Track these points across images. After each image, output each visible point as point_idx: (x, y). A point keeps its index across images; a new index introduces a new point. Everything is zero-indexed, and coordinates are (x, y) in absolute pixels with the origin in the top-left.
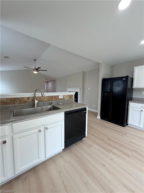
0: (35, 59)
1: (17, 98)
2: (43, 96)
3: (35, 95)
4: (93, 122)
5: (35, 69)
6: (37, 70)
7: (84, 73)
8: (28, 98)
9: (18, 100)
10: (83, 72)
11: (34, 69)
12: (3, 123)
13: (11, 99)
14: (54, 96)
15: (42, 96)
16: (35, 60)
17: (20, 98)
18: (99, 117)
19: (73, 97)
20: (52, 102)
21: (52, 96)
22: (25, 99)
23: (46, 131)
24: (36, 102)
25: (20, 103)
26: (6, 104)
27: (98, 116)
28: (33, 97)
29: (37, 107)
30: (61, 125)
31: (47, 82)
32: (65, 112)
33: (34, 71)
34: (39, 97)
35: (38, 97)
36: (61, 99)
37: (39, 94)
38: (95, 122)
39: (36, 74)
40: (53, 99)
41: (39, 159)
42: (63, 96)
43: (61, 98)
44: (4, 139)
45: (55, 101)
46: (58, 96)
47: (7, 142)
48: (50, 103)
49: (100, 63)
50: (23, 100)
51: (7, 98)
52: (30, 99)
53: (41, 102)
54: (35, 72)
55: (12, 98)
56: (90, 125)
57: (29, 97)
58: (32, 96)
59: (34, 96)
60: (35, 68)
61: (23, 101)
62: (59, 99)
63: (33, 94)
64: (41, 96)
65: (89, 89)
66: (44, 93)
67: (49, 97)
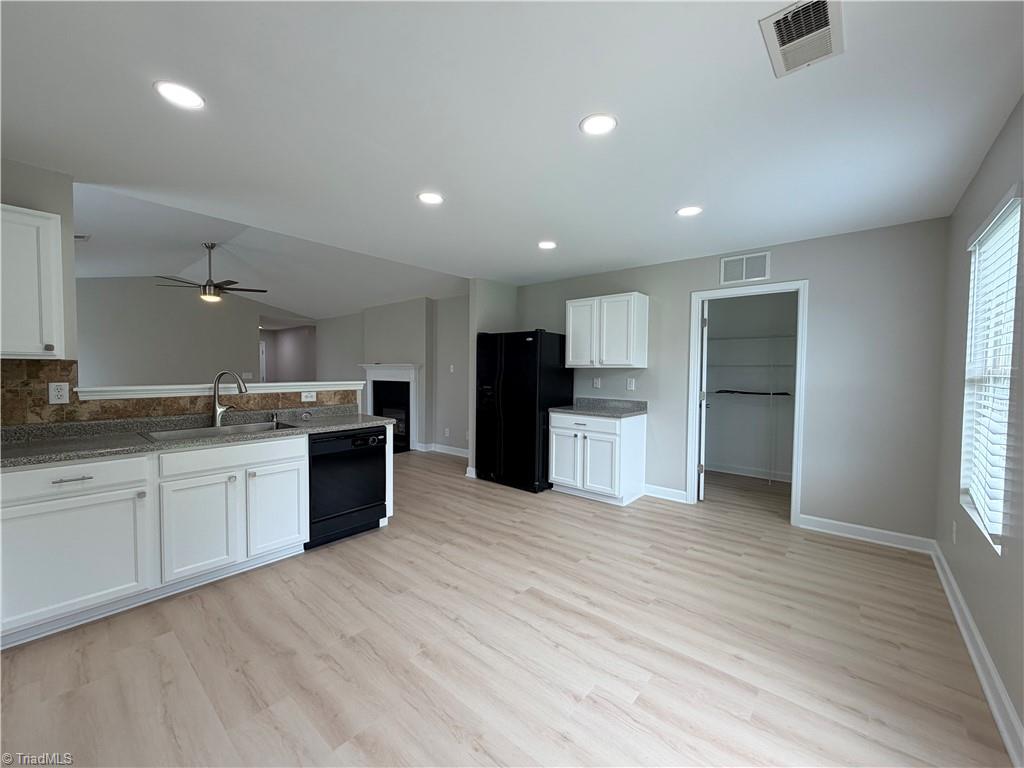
0: (209, 242)
1: (157, 398)
2: (244, 390)
3: (216, 389)
4: (444, 488)
5: (210, 283)
6: (219, 288)
7: (431, 305)
8: (194, 400)
9: (159, 404)
10: (427, 298)
11: (205, 287)
12: (139, 451)
13: (139, 401)
14: (283, 394)
15: (241, 392)
16: (211, 247)
17: (167, 398)
18: (471, 472)
19: (356, 399)
20: (274, 411)
21: (278, 394)
22: (181, 401)
23: (251, 481)
24: (220, 410)
25: (165, 415)
26: (121, 417)
27: (468, 469)
28: (210, 397)
29: (223, 425)
30: (298, 470)
31: (273, 335)
32: (310, 435)
33: (205, 294)
34: (230, 397)
35: (226, 396)
36: (311, 404)
37: (229, 389)
38: (450, 488)
39: (214, 303)
40: (280, 404)
41: (228, 554)
42: (318, 393)
43: (309, 400)
44: (140, 489)
45: (286, 411)
46: (299, 394)
47: (147, 495)
48: (268, 414)
49: (468, 280)
50: (176, 406)
51: (127, 400)
52: (200, 404)
53: (236, 413)
54: (211, 299)
55: (143, 399)
56: (428, 495)
57: (196, 398)
58: (207, 394)
59: (212, 394)
60: (210, 281)
61: (177, 409)
62: (301, 403)
63: (210, 388)
64: (237, 392)
65: (452, 371)
66: (247, 385)
67: (265, 396)
